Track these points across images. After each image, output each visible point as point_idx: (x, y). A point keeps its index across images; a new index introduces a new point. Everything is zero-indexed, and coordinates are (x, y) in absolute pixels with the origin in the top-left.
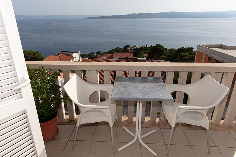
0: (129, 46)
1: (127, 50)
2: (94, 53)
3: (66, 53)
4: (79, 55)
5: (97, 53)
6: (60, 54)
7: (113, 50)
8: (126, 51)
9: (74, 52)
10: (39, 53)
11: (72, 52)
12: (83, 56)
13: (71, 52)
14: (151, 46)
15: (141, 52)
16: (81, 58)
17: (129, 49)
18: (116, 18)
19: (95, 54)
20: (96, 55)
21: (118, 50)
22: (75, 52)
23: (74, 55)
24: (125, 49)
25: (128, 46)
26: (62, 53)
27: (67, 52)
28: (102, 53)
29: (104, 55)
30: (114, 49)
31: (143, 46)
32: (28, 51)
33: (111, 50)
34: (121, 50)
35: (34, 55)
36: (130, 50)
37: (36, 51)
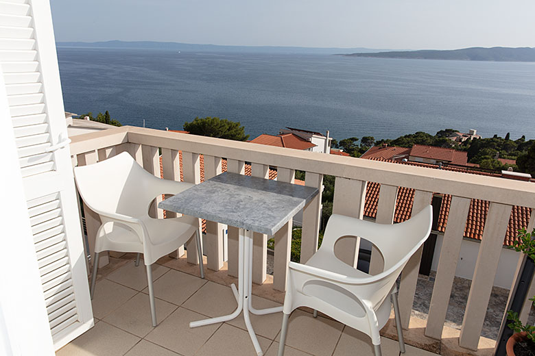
0: (454, 131)
1: (446, 141)
2: (356, 140)
3: (297, 133)
4: (326, 140)
5: (365, 140)
6: (283, 134)
7: (406, 136)
8: (444, 145)
9: (315, 133)
10: (239, 127)
11: (312, 132)
12: (333, 144)
13: (307, 132)
14: (523, 137)
15: (488, 150)
16: (328, 148)
17: (454, 139)
18: (425, 58)
19: (358, 143)
20: (361, 145)
21: (419, 139)
22: (318, 134)
23: (314, 140)
24: (442, 139)
25: (450, 132)
26: (287, 132)
27: (299, 130)
28: (375, 141)
29: (384, 147)
30: (410, 135)
31: (495, 136)
32: (220, 120)
33: (401, 138)
34: (429, 140)
35: (229, 130)
36: (454, 143)
37: (234, 122)
